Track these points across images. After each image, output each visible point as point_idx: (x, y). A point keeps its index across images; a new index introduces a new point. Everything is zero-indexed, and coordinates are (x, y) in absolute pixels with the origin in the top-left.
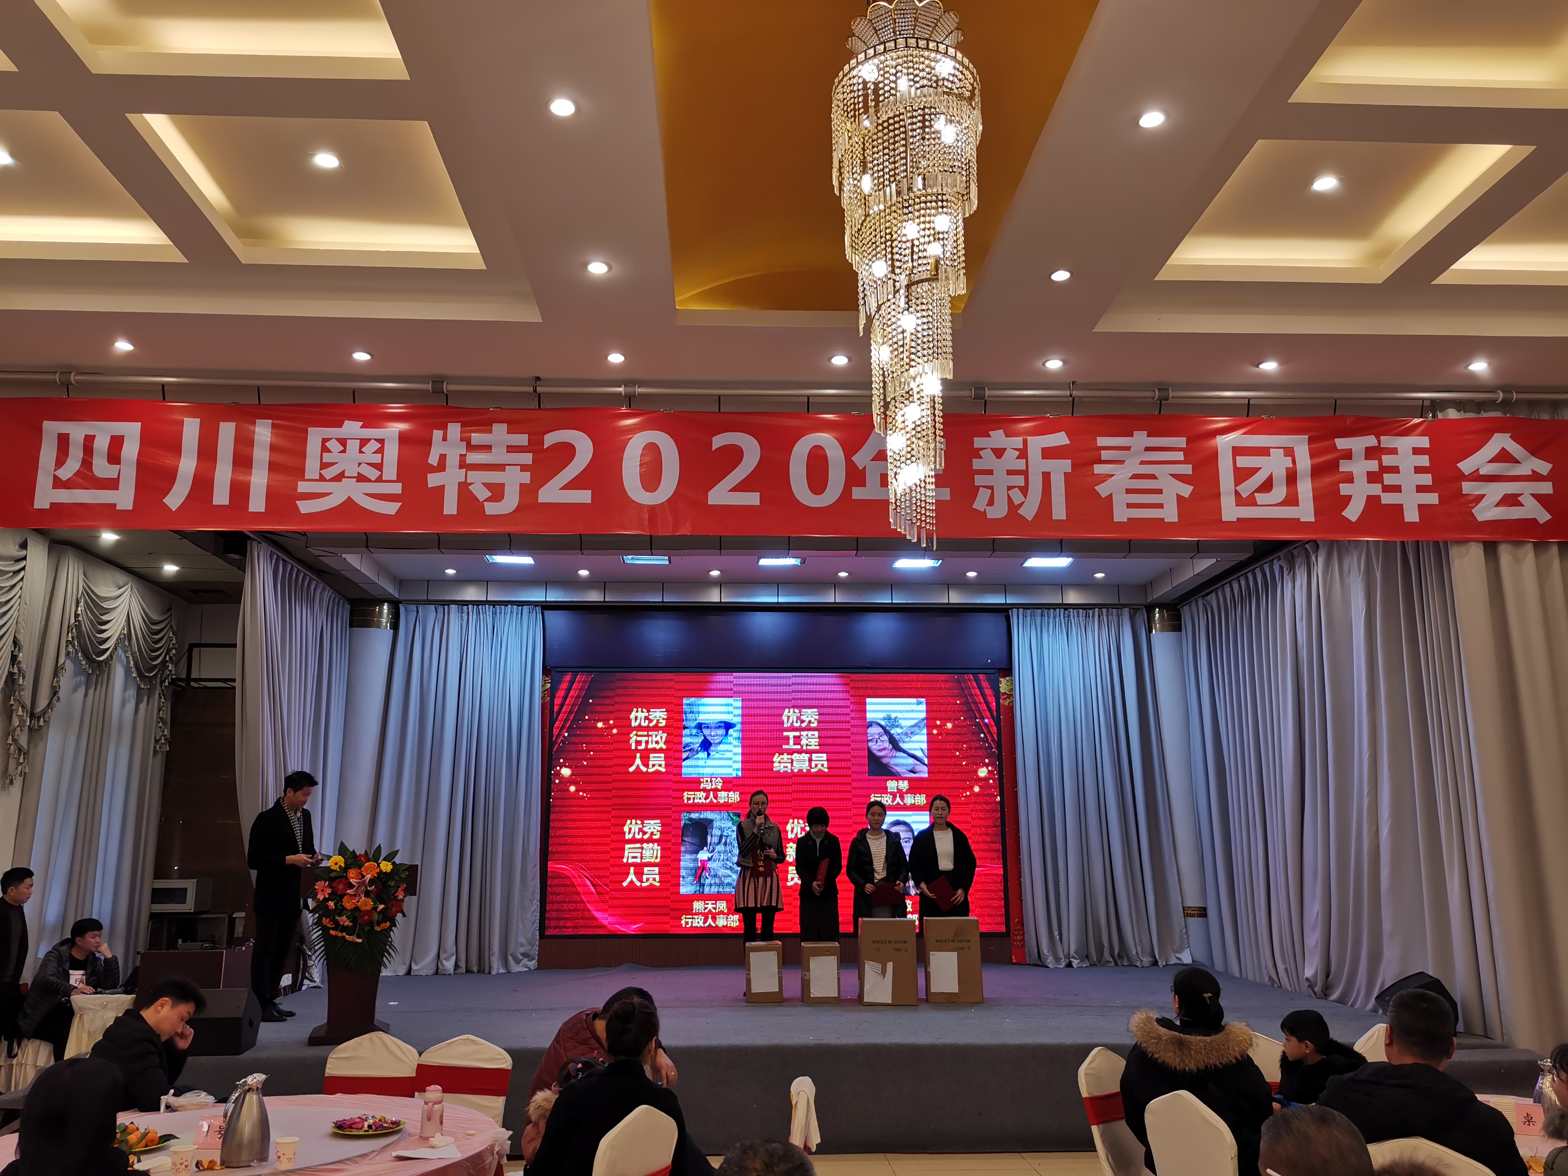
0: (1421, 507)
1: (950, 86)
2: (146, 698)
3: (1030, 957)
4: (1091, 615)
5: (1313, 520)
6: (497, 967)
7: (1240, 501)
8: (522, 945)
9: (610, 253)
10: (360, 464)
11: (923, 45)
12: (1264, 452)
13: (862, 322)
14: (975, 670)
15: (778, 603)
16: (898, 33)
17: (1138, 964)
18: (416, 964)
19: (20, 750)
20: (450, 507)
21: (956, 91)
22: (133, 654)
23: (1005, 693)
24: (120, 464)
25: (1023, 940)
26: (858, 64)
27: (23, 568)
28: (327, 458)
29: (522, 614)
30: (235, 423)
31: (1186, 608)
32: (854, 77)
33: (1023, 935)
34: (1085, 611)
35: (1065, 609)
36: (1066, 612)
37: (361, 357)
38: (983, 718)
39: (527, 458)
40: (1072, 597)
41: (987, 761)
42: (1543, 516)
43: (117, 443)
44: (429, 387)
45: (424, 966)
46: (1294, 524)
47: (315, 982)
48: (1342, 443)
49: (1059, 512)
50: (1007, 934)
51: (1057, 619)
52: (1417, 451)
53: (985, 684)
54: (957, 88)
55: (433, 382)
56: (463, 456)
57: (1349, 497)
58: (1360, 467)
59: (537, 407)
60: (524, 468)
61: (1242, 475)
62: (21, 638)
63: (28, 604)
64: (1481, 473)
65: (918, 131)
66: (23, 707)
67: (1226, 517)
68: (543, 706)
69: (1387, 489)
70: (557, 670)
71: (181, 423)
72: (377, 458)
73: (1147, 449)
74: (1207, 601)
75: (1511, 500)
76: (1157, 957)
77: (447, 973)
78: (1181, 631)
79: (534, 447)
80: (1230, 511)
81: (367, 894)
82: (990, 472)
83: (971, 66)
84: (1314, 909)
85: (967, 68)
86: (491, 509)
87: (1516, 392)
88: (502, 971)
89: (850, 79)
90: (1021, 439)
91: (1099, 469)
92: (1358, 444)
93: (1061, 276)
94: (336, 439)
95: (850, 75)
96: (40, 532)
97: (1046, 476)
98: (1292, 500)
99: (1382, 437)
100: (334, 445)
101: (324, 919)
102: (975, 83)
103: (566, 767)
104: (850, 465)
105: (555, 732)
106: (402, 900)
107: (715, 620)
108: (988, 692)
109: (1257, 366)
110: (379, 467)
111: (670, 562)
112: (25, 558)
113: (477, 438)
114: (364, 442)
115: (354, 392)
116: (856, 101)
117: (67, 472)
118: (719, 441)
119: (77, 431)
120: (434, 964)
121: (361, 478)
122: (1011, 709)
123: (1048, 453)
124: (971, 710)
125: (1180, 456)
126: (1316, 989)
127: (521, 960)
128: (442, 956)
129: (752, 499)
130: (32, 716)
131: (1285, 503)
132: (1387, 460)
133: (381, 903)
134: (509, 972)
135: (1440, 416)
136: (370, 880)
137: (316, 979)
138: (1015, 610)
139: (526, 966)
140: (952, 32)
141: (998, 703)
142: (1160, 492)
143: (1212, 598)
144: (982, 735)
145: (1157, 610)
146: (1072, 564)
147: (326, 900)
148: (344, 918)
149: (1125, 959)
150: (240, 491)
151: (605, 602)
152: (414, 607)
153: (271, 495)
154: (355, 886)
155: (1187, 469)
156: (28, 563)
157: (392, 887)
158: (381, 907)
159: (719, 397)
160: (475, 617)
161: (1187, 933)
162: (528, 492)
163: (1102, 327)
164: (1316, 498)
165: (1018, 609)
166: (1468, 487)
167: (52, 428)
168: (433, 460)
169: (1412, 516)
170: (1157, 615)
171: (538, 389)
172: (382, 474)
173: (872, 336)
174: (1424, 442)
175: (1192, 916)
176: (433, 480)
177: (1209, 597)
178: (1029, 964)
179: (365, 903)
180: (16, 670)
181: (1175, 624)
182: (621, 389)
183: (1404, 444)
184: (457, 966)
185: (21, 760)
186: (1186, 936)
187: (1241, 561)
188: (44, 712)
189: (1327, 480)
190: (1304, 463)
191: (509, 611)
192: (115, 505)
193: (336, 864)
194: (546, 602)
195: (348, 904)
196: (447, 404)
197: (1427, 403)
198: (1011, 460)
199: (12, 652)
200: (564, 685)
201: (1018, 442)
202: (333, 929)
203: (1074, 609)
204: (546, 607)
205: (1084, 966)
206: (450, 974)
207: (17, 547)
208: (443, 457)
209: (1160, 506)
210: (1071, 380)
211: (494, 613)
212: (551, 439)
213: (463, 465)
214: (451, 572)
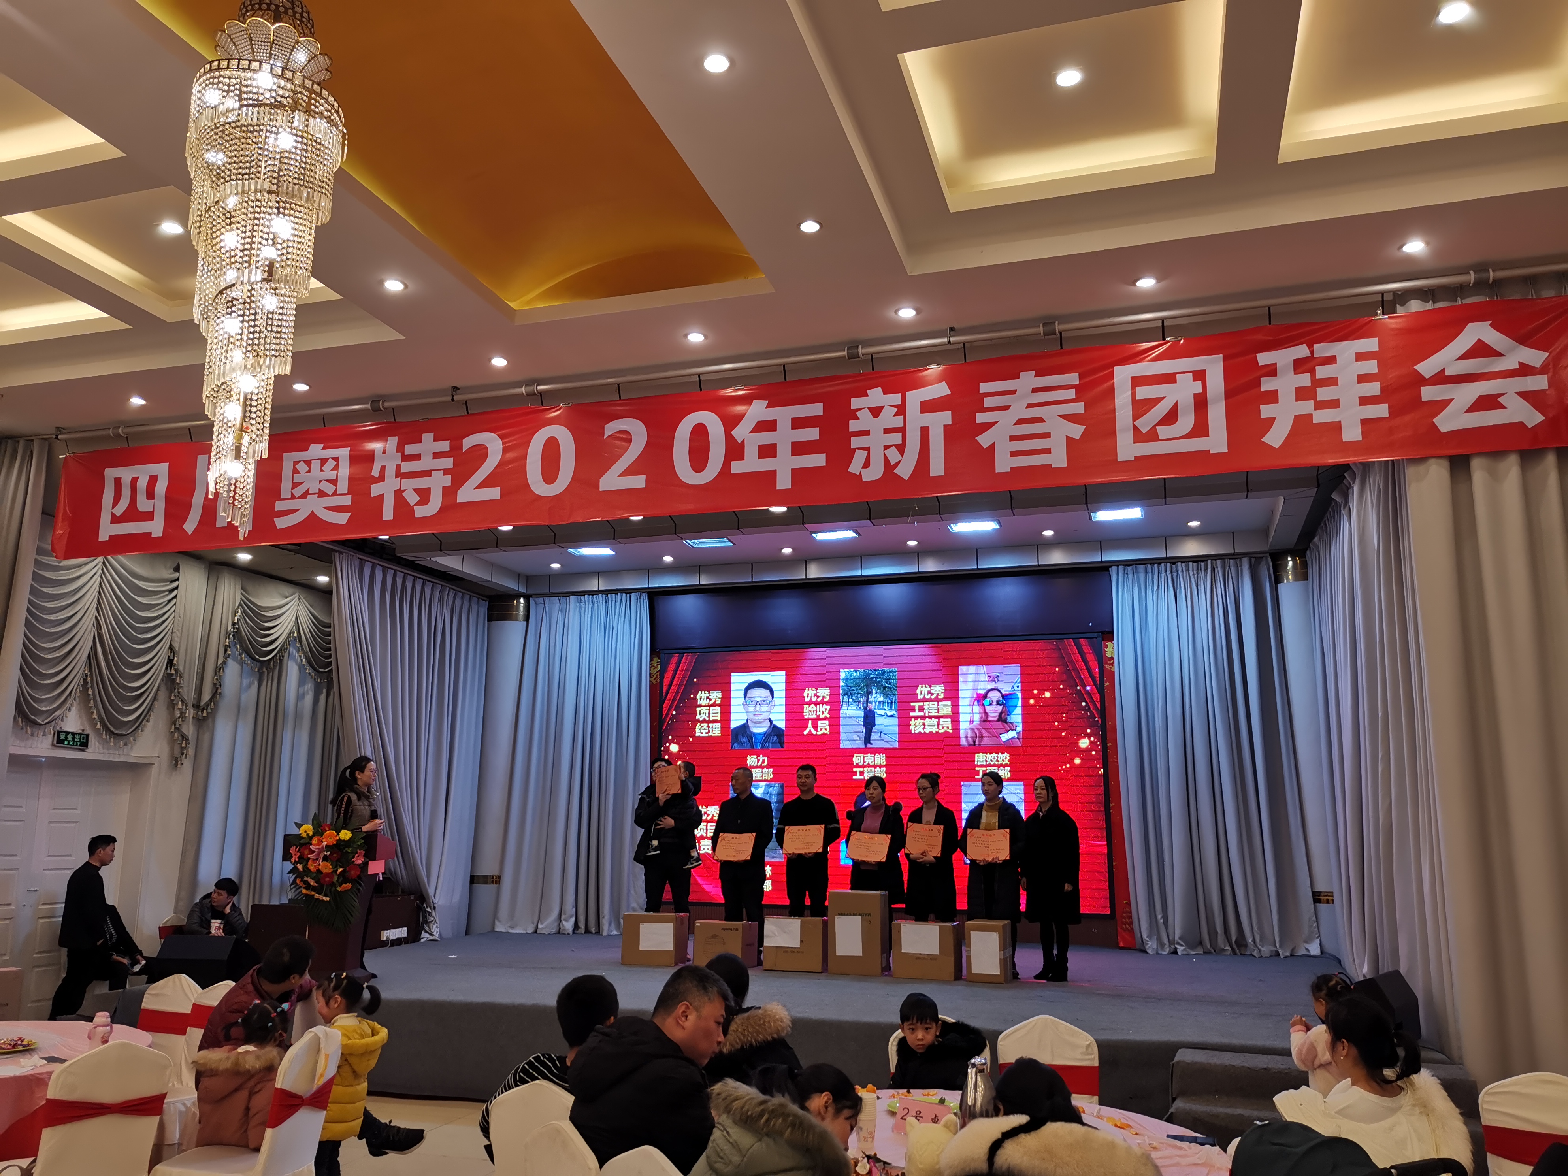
0: (1366, 423)
3: (1137, 945)
5: (1224, 450)
6: (608, 930)
7: (1139, 437)
10: (320, 481)
12: (1170, 378)
14: (1075, 635)
18: (542, 924)
19: (183, 737)
20: (388, 514)
22: (305, 653)
24: (154, 499)
28: (297, 478)
29: (630, 601)
34: (1195, 564)
36: (1173, 566)
38: (1084, 686)
39: (448, 463)
41: (1089, 731)
42: (1533, 418)
43: (153, 480)
44: (369, 406)
46: (1202, 456)
48: (1263, 359)
50: (1112, 916)
51: (1163, 575)
52: (1361, 357)
53: (1086, 649)
55: (372, 402)
56: (398, 467)
57: (1273, 420)
58: (1287, 383)
59: (466, 414)
60: (446, 472)
61: (1141, 407)
62: (176, 645)
63: (182, 617)
64: (1447, 374)
66: (183, 702)
67: (1121, 458)
68: (652, 687)
69: (1319, 406)
70: (664, 651)
71: (196, 460)
72: (333, 475)
73: (1035, 390)
75: (1488, 403)
76: (1278, 946)
77: (566, 933)
78: (1308, 579)
79: (455, 450)
80: (1128, 449)
81: (325, 859)
82: (867, 433)
86: (420, 512)
87: (1495, 270)
90: (899, 395)
91: (981, 418)
92: (1285, 357)
94: (304, 461)
96: (195, 557)
97: (925, 432)
99: (1317, 346)
100: (302, 467)
103: (674, 743)
104: (729, 438)
105: (666, 710)
108: (1090, 657)
109: (1134, 283)
110: (334, 482)
111: (733, 544)
112: (178, 579)
113: (409, 449)
114: (324, 461)
115: (323, 418)
117: (120, 510)
118: (610, 429)
119: (126, 474)
121: (322, 494)
124: (1070, 677)
125: (1071, 394)
129: (639, 481)
130: (197, 706)
131: (1192, 434)
133: (341, 867)
135: (1400, 310)
136: (330, 846)
138: (1114, 568)
141: (1102, 668)
142: (1047, 435)
144: (1084, 704)
145: (1289, 556)
146: (1146, 513)
149: (1244, 947)
151: (700, 585)
152: (541, 600)
155: (1079, 408)
157: (350, 853)
158: (340, 870)
159: (618, 385)
161: (1317, 921)
162: (449, 492)
163: (914, 270)
164: (1229, 426)
166: (1428, 393)
168: (375, 472)
169: (1352, 433)
170: (1289, 564)
171: (455, 397)
172: (336, 490)
174: (1373, 345)
175: (1319, 901)
176: (375, 490)
180: (173, 672)
181: (1304, 572)
182: (523, 390)
183: (1346, 350)
184: (576, 926)
185: (183, 745)
186: (1315, 925)
188: (208, 704)
189: (1245, 402)
190: (1217, 385)
191: (619, 599)
192: (151, 533)
193: (307, 832)
194: (649, 588)
195: (312, 867)
196: (392, 419)
199: (169, 657)
200: (672, 667)
201: (896, 398)
205: (1193, 953)
206: (568, 934)
207: (172, 571)
208: (383, 468)
209: (1048, 451)
210: (939, 327)
211: (607, 601)
212: (468, 442)
213: (398, 474)
214: (556, 566)
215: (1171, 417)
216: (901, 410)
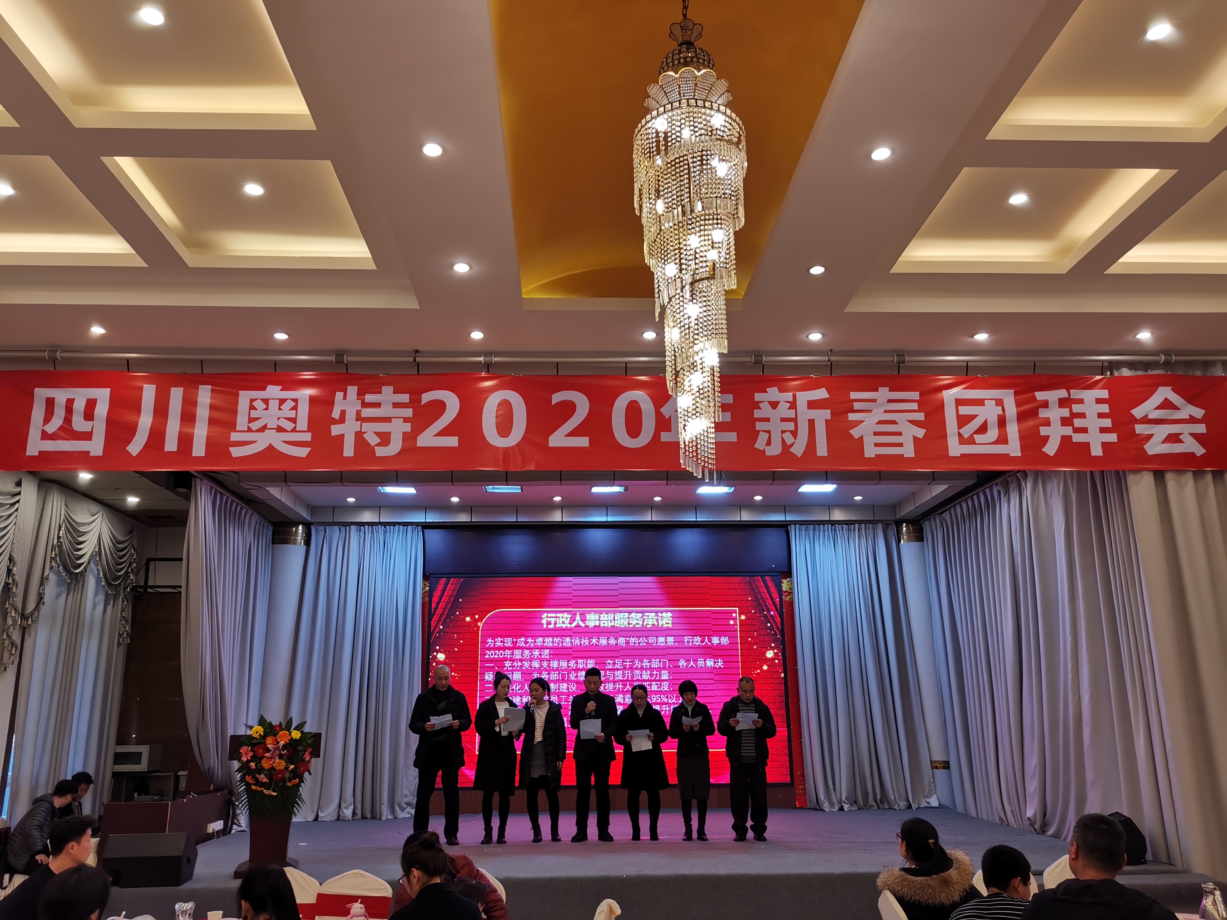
0: (1104, 445)
1: (721, 134)
2: (112, 602)
3: (811, 803)
4: (852, 530)
5: (1020, 455)
6: (386, 814)
7: (962, 441)
8: (406, 796)
9: (471, 255)
10: (279, 419)
11: (701, 104)
12: (980, 402)
13: (658, 310)
14: (763, 574)
15: (607, 522)
16: (682, 95)
17: (896, 807)
18: (322, 812)
19: (12, 644)
20: (349, 451)
21: (726, 138)
22: (102, 567)
23: (786, 591)
24: (93, 420)
25: (804, 789)
26: (652, 118)
27: (18, 501)
28: (254, 414)
29: (407, 532)
30: (182, 388)
31: (927, 523)
32: (649, 128)
33: (804, 785)
34: (847, 526)
35: (832, 525)
36: (833, 527)
37: (281, 336)
38: (769, 611)
39: (408, 412)
40: (838, 515)
41: (773, 645)
42: (1200, 451)
43: (91, 404)
44: (333, 358)
45: (328, 814)
46: (1006, 458)
47: (241, 826)
48: (1040, 396)
49: (822, 450)
50: (792, 784)
51: (826, 533)
52: (1099, 401)
53: (770, 584)
54: (727, 136)
55: (336, 354)
56: (358, 413)
57: (1047, 437)
58: (1055, 414)
59: (417, 373)
60: (406, 420)
61: (963, 421)
62: (15, 556)
63: (21, 528)
64: (1149, 418)
65: (698, 168)
66: (15, 609)
67: (951, 454)
68: (423, 605)
69: (1077, 430)
70: (434, 576)
71: (141, 389)
72: (292, 414)
73: (889, 401)
74: (942, 517)
75: (1174, 438)
76: (911, 802)
77: (347, 819)
78: (923, 541)
79: (414, 403)
80: (955, 449)
81: (281, 757)
82: (768, 420)
83: (738, 119)
84: (1032, 762)
85: (735, 121)
86: (380, 452)
87: (1175, 355)
88: (390, 817)
89: (646, 129)
90: (791, 394)
91: (852, 417)
92: (1053, 396)
93: (817, 270)
94: (261, 399)
95: (646, 127)
96: (32, 473)
97: (811, 423)
98: (1003, 439)
99: (1071, 391)
100: (259, 404)
101: (247, 776)
102: (741, 132)
103: (441, 652)
104: (658, 414)
105: (433, 623)
106: (309, 762)
107: (558, 535)
108: (773, 589)
109: (972, 337)
110: (294, 420)
111: (522, 491)
112: (19, 493)
113: (370, 398)
114: (282, 401)
115: (275, 363)
116: (651, 146)
117: (51, 428)
118: (557, 398)
119: (61, 395)
120: (336, 812)
121: (280, 429)
122: (791, 603)
123: (812, 405)
124: (760, 606)
125: (915, 406)
126: (1035, 827)
127: (406, 808)
128: (343, 805)
129: (583, 442)
130: (23, 617)
131: (998, 442)
132: (1076, 408)
133: (292, 764)
134: (396, 818)
135: (1116, 374)
136: (283, 745)
137: (242, 825)
138: (793, 526)
139: (409, 813)
140: (723, 94)
141: (781, 599)
142: (900, 434)
143: (946, 515)
144: (769, 625)
145: (904, 524)
146: (836, 489)
147: (248, 761)
148: (262, 776)
149: (886, 803)
150: (185, 441)
151: (471, 522)
152: (322, 528)
153: (210, 444)
154: (270, 750)
155: (921, 416)
156: (22, 497)
157: (301, 751)
158: (292, 767)
159: (557, 364)
160: (370, 535)
161: (934, 782)
162: (409, 438)
163: (851, 308)
164: (1021, 438)
165: (795, 524)
166: (1140, 429)
167: (41, 393)
168: (336, 415)
169: (1097, 451)
170: (904, 529)
171: (417, 359)
172: (296, 426)
173: (666, 321)
174: (1104, 394)
175: (937, 768)
176: (336, 430)
177: (944, 514)
178: (810, 809)
179: (280, 764)
180: (11, 581)
181: (919, 536)
182: (481, 359)
183: (1090, 395)
184: (354, 814)
185: (13, 652)
186: (933, 785)
187: (968, 487)
188: (32, 613)
189: (1030, 423)
190: (1011, 410)
191: (397, 530)
192: (89, 452)
193: (257, 733)
194: (426, 522)
195: (266, 764)
196: (347, 371)
197: (1106, 364)
198: (784, 410)
199: (8, 566)
200: (440, 587)
201: (789, 396)
202: (254, 785)
203: (839, 524)
204: (426, 526)
205: (853, 809)
206: (349, 820)
207: (14, 485)
208: (343, 413)
209: (901, 445)
210: (828, 348)
211: (385, 532)
212: (427, 397)
213: (359, 418)
214: (351, 500)
215: (983, 429)
216: (793, 405)
